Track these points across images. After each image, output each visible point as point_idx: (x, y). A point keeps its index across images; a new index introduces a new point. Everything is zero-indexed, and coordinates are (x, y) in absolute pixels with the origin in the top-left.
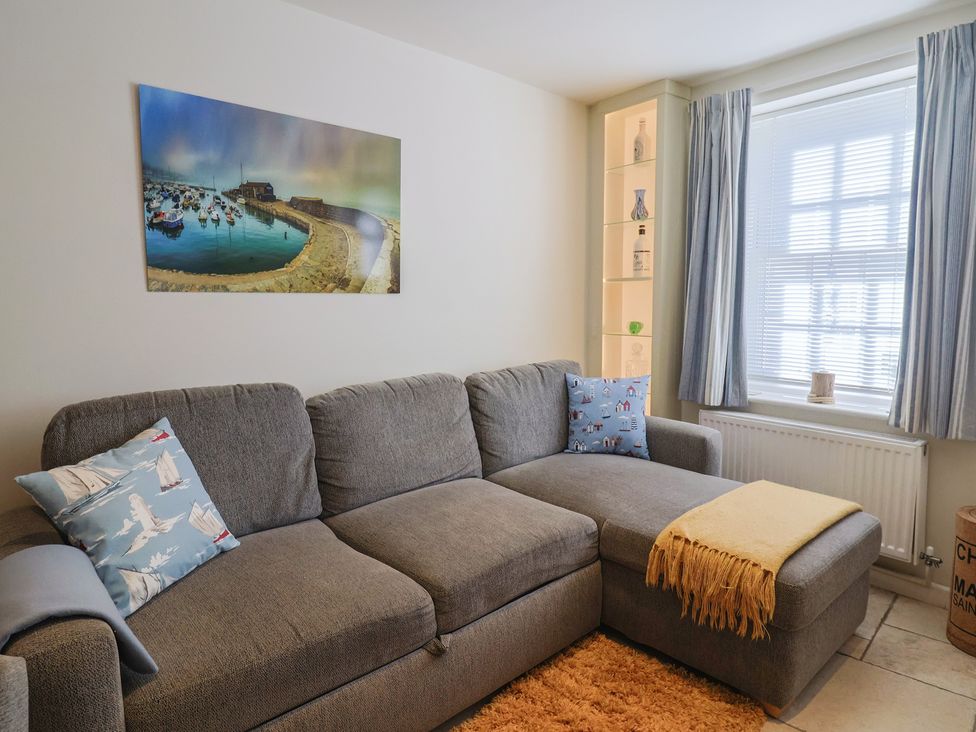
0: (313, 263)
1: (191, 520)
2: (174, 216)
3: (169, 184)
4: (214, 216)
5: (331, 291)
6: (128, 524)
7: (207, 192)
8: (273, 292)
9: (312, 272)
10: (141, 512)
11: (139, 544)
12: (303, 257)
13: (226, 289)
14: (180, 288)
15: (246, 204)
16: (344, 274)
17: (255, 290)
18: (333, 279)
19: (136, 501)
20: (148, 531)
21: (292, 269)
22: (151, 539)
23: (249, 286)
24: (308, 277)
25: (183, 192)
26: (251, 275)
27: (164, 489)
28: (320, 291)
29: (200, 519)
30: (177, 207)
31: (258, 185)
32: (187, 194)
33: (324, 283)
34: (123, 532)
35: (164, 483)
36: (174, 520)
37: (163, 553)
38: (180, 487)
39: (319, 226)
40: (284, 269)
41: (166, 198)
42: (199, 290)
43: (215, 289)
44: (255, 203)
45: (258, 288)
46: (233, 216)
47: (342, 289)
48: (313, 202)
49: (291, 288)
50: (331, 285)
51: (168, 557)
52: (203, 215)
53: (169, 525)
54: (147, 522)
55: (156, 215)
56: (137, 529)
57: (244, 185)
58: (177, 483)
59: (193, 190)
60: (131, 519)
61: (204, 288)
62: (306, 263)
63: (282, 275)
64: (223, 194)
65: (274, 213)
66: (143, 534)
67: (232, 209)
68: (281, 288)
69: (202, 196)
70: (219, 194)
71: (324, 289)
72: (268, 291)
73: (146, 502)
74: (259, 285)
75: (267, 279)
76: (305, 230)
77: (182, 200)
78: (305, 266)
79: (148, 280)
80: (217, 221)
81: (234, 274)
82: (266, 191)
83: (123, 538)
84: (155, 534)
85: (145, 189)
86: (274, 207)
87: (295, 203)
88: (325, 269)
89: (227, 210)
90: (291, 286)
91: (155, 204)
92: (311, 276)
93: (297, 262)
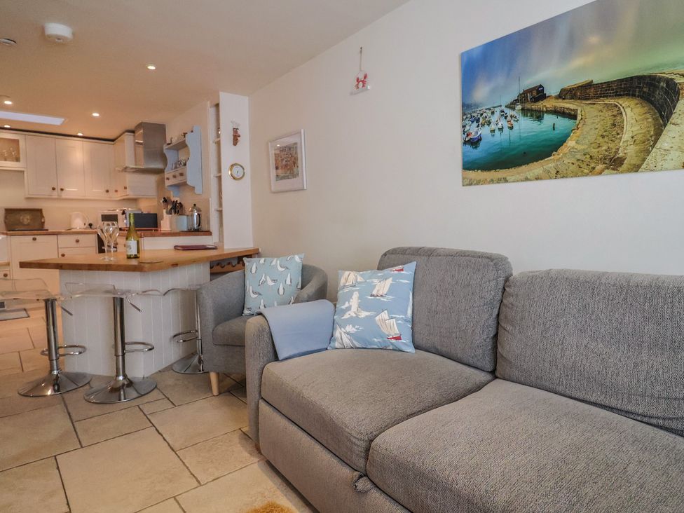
0: (580, 147)
1: (377, 318)
2: (477, 132)
3: (474, 112)
4: (500, 126)
5: (600, 173)
6: (347, 305)
7: (496, 109)
8: (541, 179)
9: (579, 156)
10: (354, 302)
11: (346, 316)
12: (571, 143)
13: (506, 181)
14: (478, 183)
15: (522, 109)
16: (616, 152)
17: (527, 179)
18: (602, 160)
19: (356, 295)
20: (352, 313)
21: (558, 157)
22: (352, 317)
23: (523, 176)
24: (575, 161)
25: (482, 115)
26: (524, 166)
27: (372, 295)
28: (587, 175)
29: (384, 321)
30: (478, 126)
31: (530, 91)
32: (484, 115)
33: (593, 165)
34: (343, 307)
35: (374, 292)
36: (368, 314)
37: (354, 326)
38: (382, 299)
39: (588, 108)
40: (552, 157)
41: (473, 122)
42: (489, 183)
43: (499, 181)
44: (528, 106)
45: (529, 177)
46: (512, 122)
47: (613, 169)
48: (581, 86)
49: (558, 174)
50: (600, 167)
51: (355, 330)
52: (493, 126)
53: (363, 314)
54: (354, 308)
55: (468, 135)
56: (349, 309)
57: (521, 94)
58: (382, 296)
59: (488, 111)
60: (349, 303)
61: (492, 181)
62: (573, 148)
63: (549, 164)
64: (506, 107)
65: (545, 109)
66: (349, 312)
67: (512, 117)
68: (548, 176)
69: (493, 113)
70: (503, 108)
71: (592, 171)
72: (537, 179)
73: (359, 298)
74: (530, 175)
75: (536, 168)
76: (573, 117)
77: (481, 120)
78: (572, 151)
79: (463, 179)
80: (501, 129)
81: (512, 168)
82: (538, 92)
83: (343, 310)
84: (355, 315)
85: (463, 120)
86: (544, 104)
87: (565, 94)
88: (594, 151)
89: (509, 118)
90: (558, 172)
91: (467, 128)
92: (578, 160)
93: (564, 149)
